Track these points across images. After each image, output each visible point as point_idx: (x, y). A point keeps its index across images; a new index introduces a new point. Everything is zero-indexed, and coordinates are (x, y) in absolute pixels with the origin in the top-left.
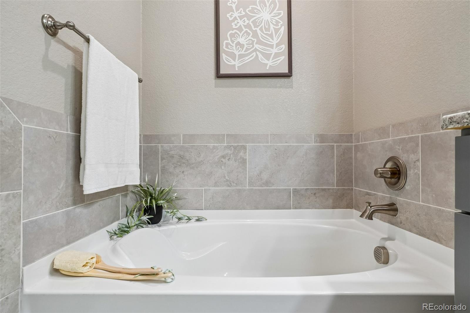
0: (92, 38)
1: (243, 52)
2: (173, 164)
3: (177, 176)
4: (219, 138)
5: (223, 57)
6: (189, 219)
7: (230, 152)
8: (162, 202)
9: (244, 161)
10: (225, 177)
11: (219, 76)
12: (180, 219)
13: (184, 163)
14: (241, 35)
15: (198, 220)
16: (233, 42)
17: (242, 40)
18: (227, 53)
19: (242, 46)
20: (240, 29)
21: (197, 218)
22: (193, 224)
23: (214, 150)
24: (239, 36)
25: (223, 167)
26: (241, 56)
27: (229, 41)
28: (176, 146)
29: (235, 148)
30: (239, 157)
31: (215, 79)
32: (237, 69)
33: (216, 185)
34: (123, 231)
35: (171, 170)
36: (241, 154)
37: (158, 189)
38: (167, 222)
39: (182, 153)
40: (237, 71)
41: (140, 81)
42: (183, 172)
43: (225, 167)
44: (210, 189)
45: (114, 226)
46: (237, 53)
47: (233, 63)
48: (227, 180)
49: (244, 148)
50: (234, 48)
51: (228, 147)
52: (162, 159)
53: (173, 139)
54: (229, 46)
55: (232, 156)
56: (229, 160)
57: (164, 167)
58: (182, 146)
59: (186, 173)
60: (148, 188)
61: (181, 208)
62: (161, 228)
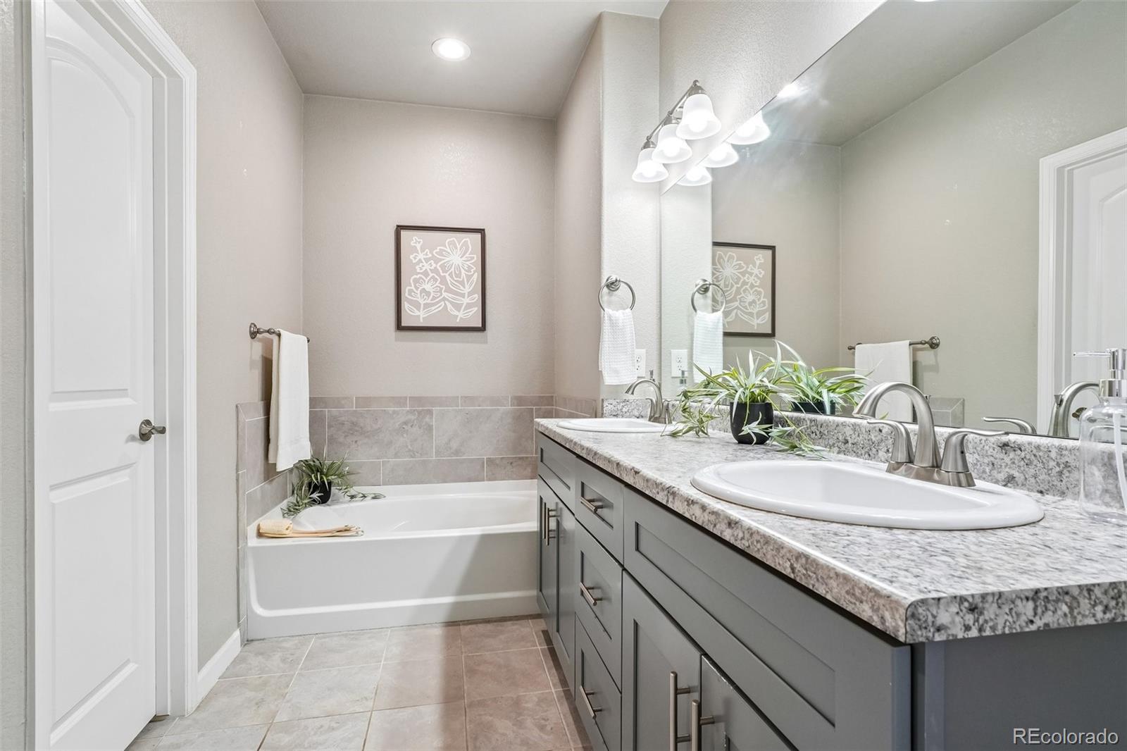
0: (282, 332)
1: (429, 301)
2: (344, 432)
3: (349, 447)
4: (400, 401)
5: (406, 306)
6: (364, 496)
7: (413, 418)
8: (333, 477)
9: (430, 428)
10: (407, 446)
11: (399, 327)
12: (352, 497)
13: (357, 431)
14: (427, 280)
15: (374, 498)
16: (417, 288)
17: (428, 287)
18: (410, 302)
19: (428, 294)
20: (426, 274)
21: (373, 496)
22: (369, 502)
23: (394, 416)
24: (425, 281)
25: (405, 435)
26: (426, 306)
27: (413, 287)
28: (348, 411)
29: (420, 413)
30: (424, 423)
31: (396, 331)
32: (421, 320)
33: (396, 456)
34: (293, 510)
35: (341, 439)
36: (427, 419)
37: (328, 462)
38: (337, 501)
39: (354, 419)
40: (421, 323)
41: (308, 341)
42: (356, 442)
43: (407, 435)
44: (389, 461)
45: (284, 504)
46: (422, 302)
47: (417, 313)
48: (410, 451)
49: (430, 412)
50: (419, 295)
51: (411, 412)
52: (330, 426)
53: (343, 402)
54: (413, 293)
55: (415, 422)
56: (412, 426)
57: (332, 436)
58: (355, 411)
59: (359, 443)
60: (314, 462)
61: (354, 484)
62: (332, 507)
